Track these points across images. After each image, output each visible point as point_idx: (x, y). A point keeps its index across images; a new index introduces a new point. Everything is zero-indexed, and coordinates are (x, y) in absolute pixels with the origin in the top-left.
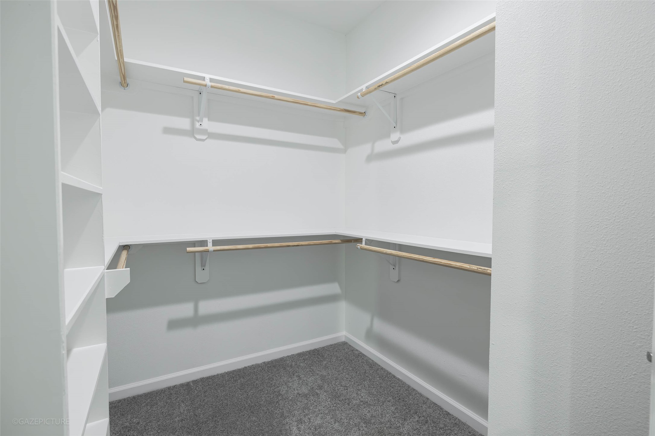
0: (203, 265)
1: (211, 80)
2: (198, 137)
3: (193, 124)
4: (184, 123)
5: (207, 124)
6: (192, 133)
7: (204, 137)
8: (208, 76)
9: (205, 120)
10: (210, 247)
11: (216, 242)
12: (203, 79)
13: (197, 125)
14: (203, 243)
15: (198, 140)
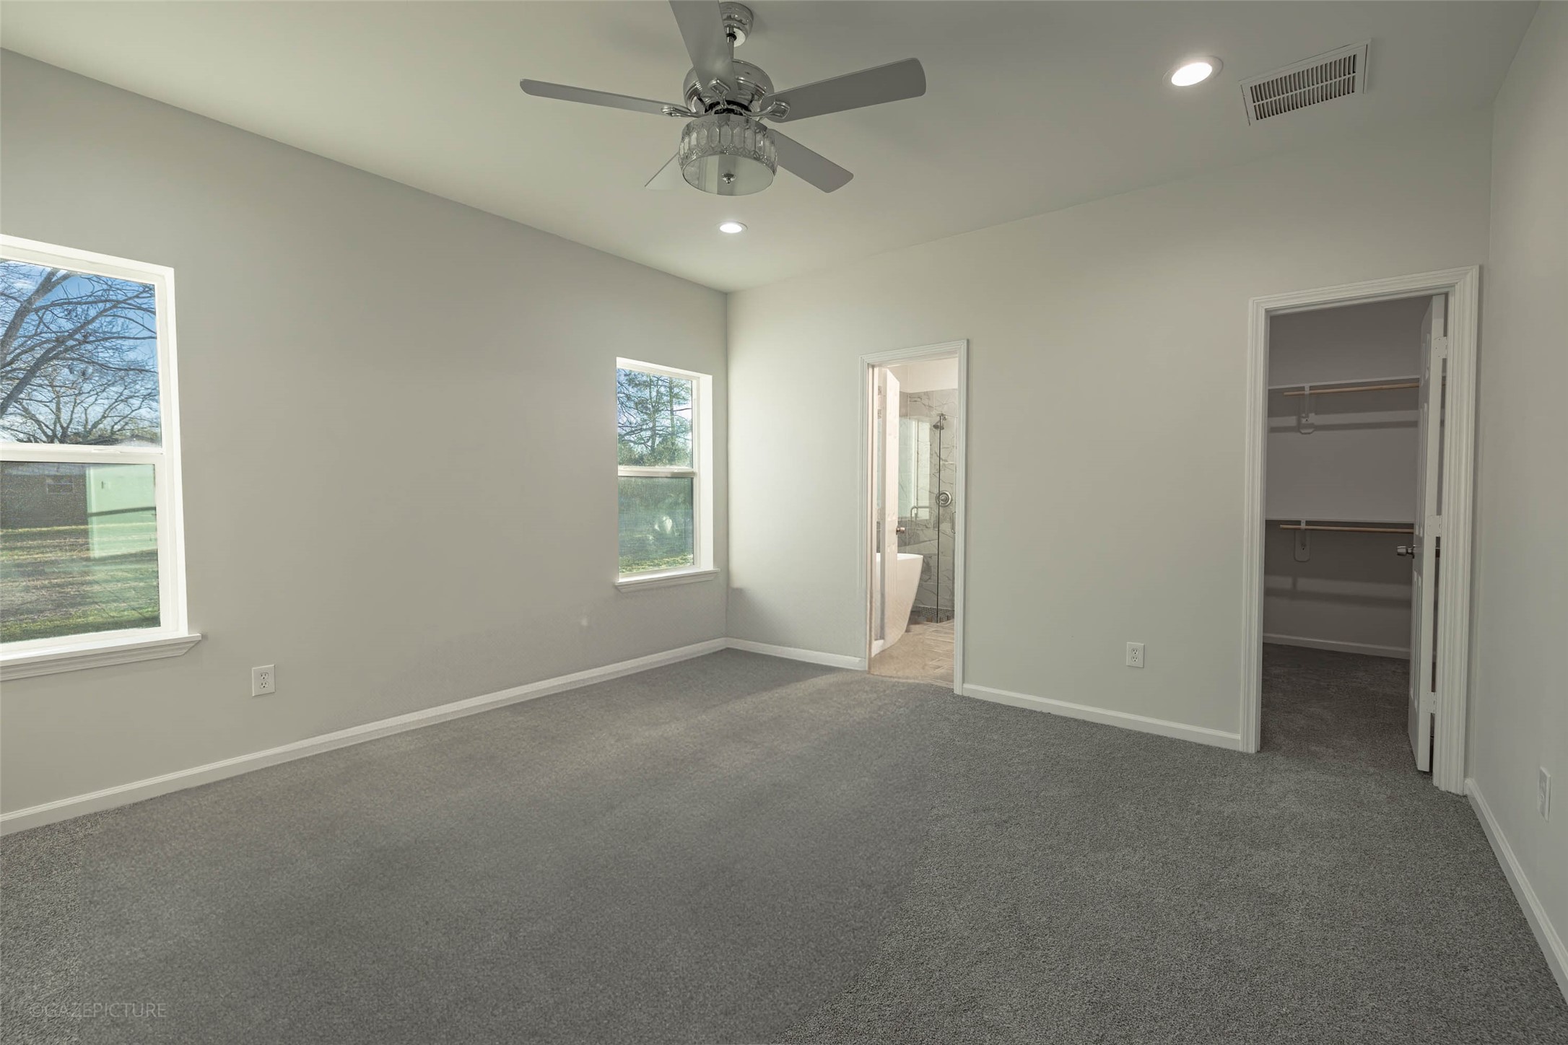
0: (1304, 545)
1: (1311, 388)
2: (1303, 432)
3: (1299, 421)
4: (1291, 421)
5: (1313, 418)
6: (1298, 428)
7: (1310, 431)
8: (1307, 386)
9: (1312, 415)
10: (1303, 526)
11: (1308, 523)
12: (1303, 389)
13: (1304, 421)
14: (1298, 523)
15: (1302, 434)
